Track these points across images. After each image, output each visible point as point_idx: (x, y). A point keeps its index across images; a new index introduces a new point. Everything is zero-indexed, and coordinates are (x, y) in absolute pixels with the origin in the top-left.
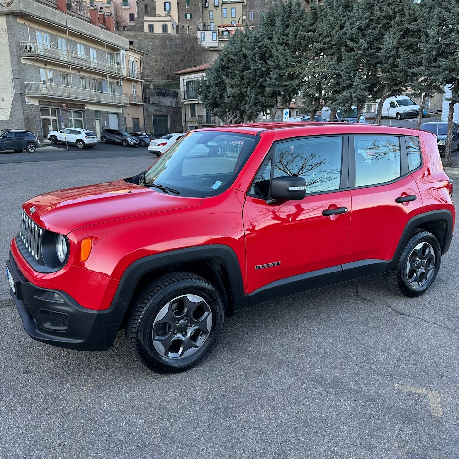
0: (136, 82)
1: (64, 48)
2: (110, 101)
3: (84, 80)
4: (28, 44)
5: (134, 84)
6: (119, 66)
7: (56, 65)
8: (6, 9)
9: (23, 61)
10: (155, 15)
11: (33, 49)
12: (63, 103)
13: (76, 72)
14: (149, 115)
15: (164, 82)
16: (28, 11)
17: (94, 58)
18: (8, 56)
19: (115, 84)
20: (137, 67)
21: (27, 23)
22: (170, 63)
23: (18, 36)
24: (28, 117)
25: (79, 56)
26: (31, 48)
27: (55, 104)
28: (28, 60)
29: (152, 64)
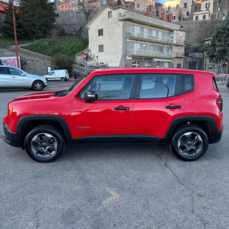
0: (182, 46)
1: (146, 33)
2: (166, 56)
3: (154, 46)
4: (130, 32)
5: (180, 47)
6: (172, 39)
7: (142, 41)
8: (123, 18)
9: (127, 40)
10: (200, 11)
11: (132, 34)
12: (143, 58)
13: (151, 43)
14: (187, 62)
15: (199, 45)
16: (132, 18)
17: (160, 36)
18: (122, 38)
19: (170, 48)
20: (183, 39)
21: (131, 23)
22: (204, 35)
23: (127, 29)
24: (126, 65)
25: (153, 36)
26: (131, 34)
27: (139, 59)
28: (129, 40)
29: (194, 36)
